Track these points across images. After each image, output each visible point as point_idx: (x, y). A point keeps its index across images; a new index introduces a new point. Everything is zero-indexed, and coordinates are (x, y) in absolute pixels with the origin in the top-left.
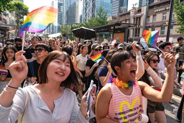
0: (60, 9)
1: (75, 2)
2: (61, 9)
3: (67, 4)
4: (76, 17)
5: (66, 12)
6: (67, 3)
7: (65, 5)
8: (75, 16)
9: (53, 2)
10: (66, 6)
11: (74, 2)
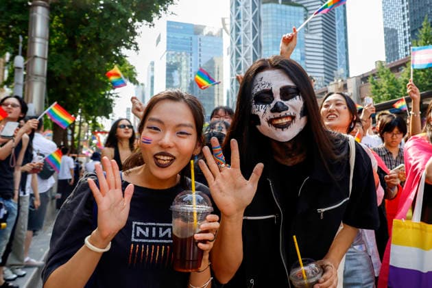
0: (173, 82)
1: (212, 58)
2: (175, 79)
3: (191, 65)
4: (216, 97)
5: (189, 86)
6: (189, 65)
7: (184, 69)
8: (214, 94)
9: (152, 64)
10: (187, 72)
11: (210, 59)
